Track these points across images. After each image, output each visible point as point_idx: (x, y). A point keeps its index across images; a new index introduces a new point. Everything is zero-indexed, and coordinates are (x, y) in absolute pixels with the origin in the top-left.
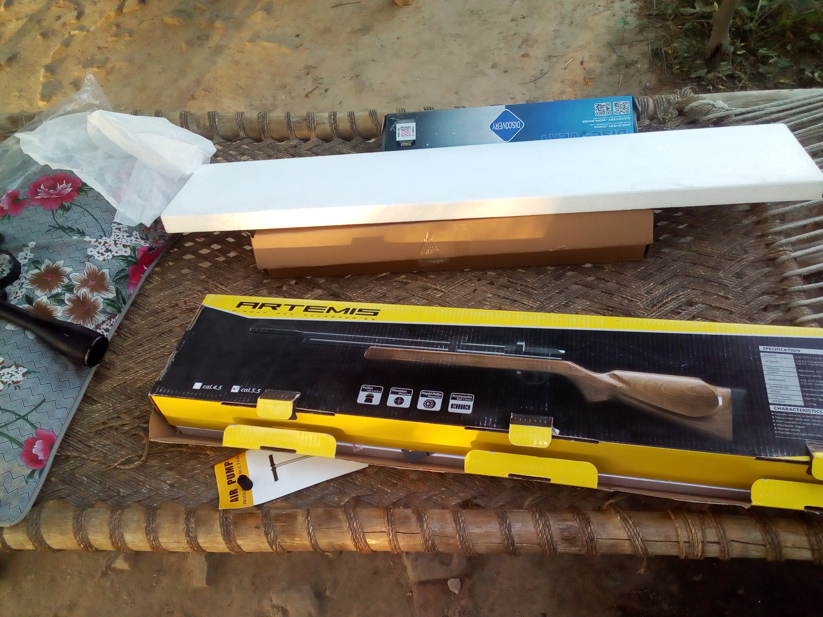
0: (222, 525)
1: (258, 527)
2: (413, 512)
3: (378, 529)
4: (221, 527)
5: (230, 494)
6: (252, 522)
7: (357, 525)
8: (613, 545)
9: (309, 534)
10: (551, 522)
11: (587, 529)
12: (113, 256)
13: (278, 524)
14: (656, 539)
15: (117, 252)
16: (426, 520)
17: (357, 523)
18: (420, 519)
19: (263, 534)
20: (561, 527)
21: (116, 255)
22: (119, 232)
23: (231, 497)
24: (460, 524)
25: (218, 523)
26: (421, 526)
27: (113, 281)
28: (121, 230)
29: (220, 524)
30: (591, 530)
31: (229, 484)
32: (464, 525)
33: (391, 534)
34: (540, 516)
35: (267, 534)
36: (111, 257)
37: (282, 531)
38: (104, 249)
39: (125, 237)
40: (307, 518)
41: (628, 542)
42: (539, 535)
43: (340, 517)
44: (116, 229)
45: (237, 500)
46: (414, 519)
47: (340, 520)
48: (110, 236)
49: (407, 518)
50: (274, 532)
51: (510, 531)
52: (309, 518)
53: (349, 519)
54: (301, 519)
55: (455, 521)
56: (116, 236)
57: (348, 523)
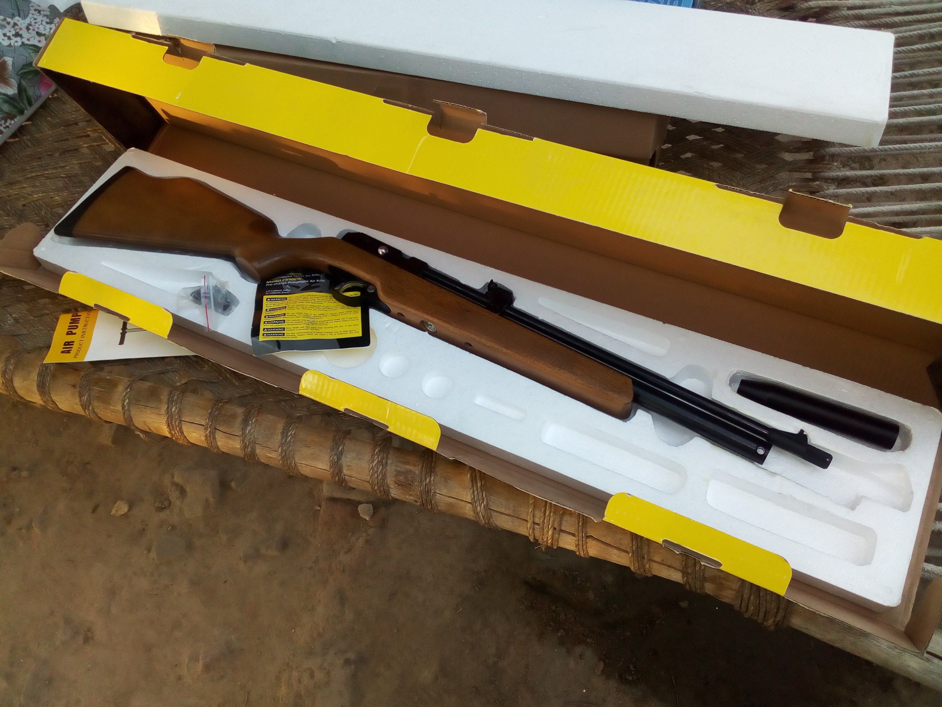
0: (39, 375)
1: (74, 386)
2: (243, 413)
3: (198, 420)
4: (38, 376)
5: (65, 345)
6: (71, 378)
7: (175, 410)
8: (451, 504)
9: (123, 407)
10: (389, 461)
11: (426, 479)
12: (23, 44)
13: (95, 388)
14: (503, 510)
15: (28, 40)
16: (252, 424)
17: (176, 408)
18: (245, 422)
19: (77, 395)
20: (398, 469)
21: (26, 42)
22: (38, 14)
23: (64, 348)
24: (287, 437)
25: (37, 372)
26: (244, 430)
27: (17, 75)
28: (41, 12)
29: (39, 373)
30: (430, 480)
31: (67, 334)
32: (290, 440)
33: (209, 429)
34: (380, 451)
35: (81, 396)
36: (20, 44)
37: (97, 397)
38: (14, 33)
39: (44, 23)
40: (127, 389)
41: (470, 505)
42: (369, 471)
43: (162, 397)
44: (35, 10)
45: (68, 352)
46: (239, 420)
47: (160, 401)
48: (24, 18)
49: (234, 416)
50: (89, 396)
51: (339, 459)
52: (129, 390)
53: (170, 402)
54: (121, 388)
55: (283, 433)
56: (32, 19)
57: (166, 406)
